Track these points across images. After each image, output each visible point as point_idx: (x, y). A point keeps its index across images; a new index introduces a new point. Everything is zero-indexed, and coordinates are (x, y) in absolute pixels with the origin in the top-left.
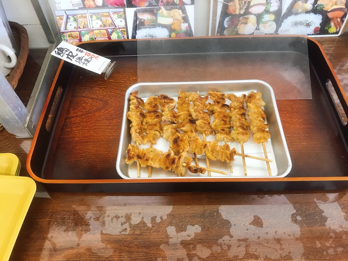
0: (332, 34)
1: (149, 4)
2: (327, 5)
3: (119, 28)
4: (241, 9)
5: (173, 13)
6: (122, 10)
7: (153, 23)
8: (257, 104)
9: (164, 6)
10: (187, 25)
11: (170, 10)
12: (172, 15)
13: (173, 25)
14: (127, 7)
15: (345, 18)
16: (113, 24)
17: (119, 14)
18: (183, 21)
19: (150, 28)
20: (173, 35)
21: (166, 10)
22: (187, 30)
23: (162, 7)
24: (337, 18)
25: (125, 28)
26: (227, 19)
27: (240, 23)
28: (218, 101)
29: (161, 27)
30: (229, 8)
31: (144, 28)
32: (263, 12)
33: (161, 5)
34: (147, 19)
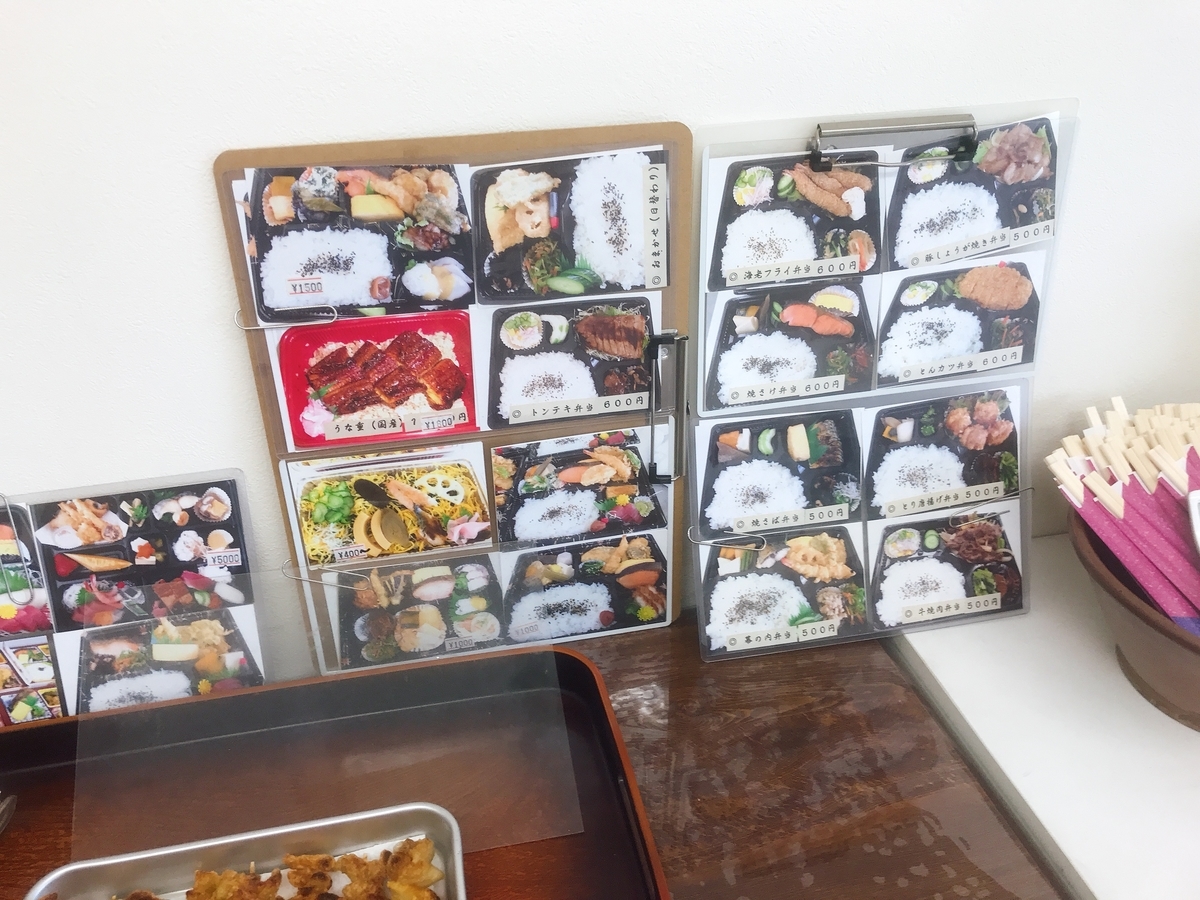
0: (649, 622)
1: (124, 616)
2: (607, 561)
3: (36, 689)
4: (390, 595)
5: (198, 630)
6: (44, 639)
7: (139, 661)
8: (414, 881)
9: (170, 614)
10: (240, 655)
11: (188, 623)
12: (194, 636)
13: (200, 662)
14: (59, 630)
15: (666, 583)
16: (16, 679)
17: (35, 652)
18: (227, 647)
19: (132, 676)
20: (204, 686)
21: (176, 623)
22: (242, 668)
23: (164, 620)
24: (645, 585)
25: (53, 687)
26: (360, 622)
27: (398, 628)
28: (308, 885)
29: (165, 669)
30: (359, 596)
31: (114, 679)
32: (451, 595)
33: (159, 615)
34: (122, 656)
